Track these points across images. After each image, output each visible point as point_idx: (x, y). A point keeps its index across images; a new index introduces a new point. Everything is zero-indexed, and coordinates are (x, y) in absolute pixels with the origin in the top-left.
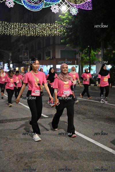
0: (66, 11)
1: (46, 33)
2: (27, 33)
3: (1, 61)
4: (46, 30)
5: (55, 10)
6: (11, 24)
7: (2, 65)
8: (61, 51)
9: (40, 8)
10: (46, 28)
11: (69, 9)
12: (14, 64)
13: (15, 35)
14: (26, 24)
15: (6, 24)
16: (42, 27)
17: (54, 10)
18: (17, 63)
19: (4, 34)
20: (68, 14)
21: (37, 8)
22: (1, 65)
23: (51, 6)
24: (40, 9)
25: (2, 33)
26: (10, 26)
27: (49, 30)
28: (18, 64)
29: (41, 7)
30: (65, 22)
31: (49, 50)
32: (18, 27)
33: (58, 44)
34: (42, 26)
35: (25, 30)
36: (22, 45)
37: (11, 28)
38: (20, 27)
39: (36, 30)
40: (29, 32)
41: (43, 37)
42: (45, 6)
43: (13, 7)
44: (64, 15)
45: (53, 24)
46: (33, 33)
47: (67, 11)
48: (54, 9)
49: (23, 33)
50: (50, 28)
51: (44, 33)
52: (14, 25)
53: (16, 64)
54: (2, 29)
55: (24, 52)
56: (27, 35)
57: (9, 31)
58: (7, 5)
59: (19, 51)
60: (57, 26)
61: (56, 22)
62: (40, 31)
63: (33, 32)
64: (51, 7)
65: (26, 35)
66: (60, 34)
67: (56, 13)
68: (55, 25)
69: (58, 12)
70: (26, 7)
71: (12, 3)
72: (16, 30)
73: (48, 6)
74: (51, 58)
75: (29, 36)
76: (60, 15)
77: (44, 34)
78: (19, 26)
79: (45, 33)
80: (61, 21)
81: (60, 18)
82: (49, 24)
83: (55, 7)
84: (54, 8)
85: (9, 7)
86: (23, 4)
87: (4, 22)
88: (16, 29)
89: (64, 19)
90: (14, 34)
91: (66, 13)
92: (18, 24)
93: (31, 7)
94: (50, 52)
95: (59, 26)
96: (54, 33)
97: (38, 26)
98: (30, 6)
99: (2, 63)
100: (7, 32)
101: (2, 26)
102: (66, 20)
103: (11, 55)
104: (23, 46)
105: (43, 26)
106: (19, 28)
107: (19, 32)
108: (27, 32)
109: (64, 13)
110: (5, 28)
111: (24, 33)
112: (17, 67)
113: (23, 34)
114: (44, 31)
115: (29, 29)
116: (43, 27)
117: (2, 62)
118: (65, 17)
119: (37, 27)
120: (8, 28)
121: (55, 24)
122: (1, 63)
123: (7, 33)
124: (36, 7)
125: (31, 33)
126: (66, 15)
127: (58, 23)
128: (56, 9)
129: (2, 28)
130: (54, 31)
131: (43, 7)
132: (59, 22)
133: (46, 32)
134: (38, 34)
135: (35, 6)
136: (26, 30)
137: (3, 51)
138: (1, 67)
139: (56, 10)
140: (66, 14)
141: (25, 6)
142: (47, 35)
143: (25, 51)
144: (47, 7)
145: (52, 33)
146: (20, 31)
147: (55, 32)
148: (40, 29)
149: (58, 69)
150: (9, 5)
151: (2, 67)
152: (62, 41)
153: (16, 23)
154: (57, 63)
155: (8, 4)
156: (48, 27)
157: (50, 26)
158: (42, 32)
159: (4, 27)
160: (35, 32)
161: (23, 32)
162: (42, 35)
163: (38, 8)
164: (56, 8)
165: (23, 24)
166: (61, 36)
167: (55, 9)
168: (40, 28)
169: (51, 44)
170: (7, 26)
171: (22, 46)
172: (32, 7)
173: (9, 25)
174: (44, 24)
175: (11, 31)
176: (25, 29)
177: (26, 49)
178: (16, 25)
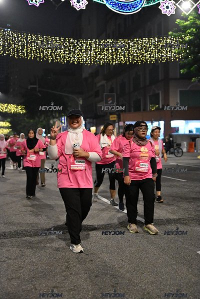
0: (190, 10)
1: (150, 57)
2: (113, 58)
3: (63, 114)
4: (150, 51)
5: (168, 10)
6: (81, 43)
7: (64, 123)
8: (181, 92)
9: (138, 8)
10: (150, 47)
11: (196, 5)
12: (88, 120)
13: (88, 63)
14: (110, 41)
15: (72, 43)
16: (141, 46)
17: (166, 9)
18: (93, 119)
19: (68, 62)
20: (195, 17)
21: (131, 9)
22: (62, 123)
23: (159, 2)
24: (137, 10)
25: (64, 61)
26: (80, 47)
27: (155, 51)
28: (95, 120)
29: (140, 6)
30: (189, 33)
31: (157, 92)
32: (96, 47)
33: (175, 79)
34: (142, 44)
35: (109, 53)
36: (104, 82)
37: (81, 50)
38: (98, 48)
39: (129, 53)
40: (116, 57)
41: (144, 64)
42: (148, 3)
43: (85, 8)
44: (186, 19)
45: (163, 39)
46: (124, 58)
47: (192, 9)
48: (165, 7)
49: (104, 59)
50: (158, 47)
51: (145, 56)
52: (87, 45)
53: (91, 120)
54: (64, 53)
55: (108, 97)
56: (113, 61)
57: (78, 55)
58: (73, 6)
59: (97, 94)
60: (172, 42)
61: (170, 33)
62: (137, 53)
63: (125, 56)
64: (159, 4)
65: (110, 62)
66: (179, 57)
67: (169, 15)
68: (169, 41)
69: (174, 13)
70: (109, 7)
71: (83, 2)
72: (91, 53)
73: (154, 4)
74: (161, 107)
75: (115, 63)
76: (178, 20)
77: (145, 59)
78: (96, 45)
79: (148, 56)
80: (180, 32)
81: (177, 25)
82: (156, 39)
83: (167, 5)
84: (165, 5)
85: (78, 10)
86: (105, 3)
87: (68, 39)
88: (91, 50)
89: (186, 27)
90: (87, 61)
91: (190, 15)
92: (96, 41)
93: (119, 6)
94: (158, 95)
95: (176, 41)
96: (167, 55)
97: (134, 44)
98: (118, 4)
99: (64, 120)
100: (74, 57)
101: (64, 46)
102: (190, 29)
103: (81, 102)
104: (106, 85)
105: (145, 43)
106: (96, 49)
107: (96, 58)
108: (113, 55)
109: (187, 14)
110: (69, 50)
111: (106, 59)
112: (93, 126)
113: (104, 61)
114: (146, 52)
115: (116, 50)
116: (144, 46)
117: (64, 116)
118: (188, 23)
119: (132, 46)
120: (76, 50)
121: (167, 38)
122: (63, 118)
123: (75, 59)
124: (130, 7)
125: (120, 58)
126: (191, 19)
127: (175, 37)
128: (170, 7)
129: (64, 51)
130: (167, 52)
131: (143, 6)
132: (176, 34)
133: (150, 54)
134: (134, 60)
135: (128, 5)
136: (110, 51)
137: (66, 94)
138: (63, 127)
139: (170, 9)
140: (191, 17)
141: (108, 5)
142: (152, 60)
143: (108, 94)
144: (151, 4)
145: (162, 56)
146: (99, 54)
147: (169, 55)
148: (139, 50)
149: (175, 128)
150: (78, 6)
151: (65, 127)
152: (182, 71)
153: (91, 40)
154: (172, 116)
155: (75, 4)
156: (154, 45)
157: (158, 42)
158: (143, 55)
159: (68, 48)
160: (129, 56)
161: (104, 56)
162: (142, 61)
163: (134, 8)
164: (169, 5)
165: (104, 42)
166: (181, 62)
167: (167, 7)
168: (137, 48)
169: (160, 79)
170: (74, 46)
171: (103, 86)
172: (121, 6)
173: (78, 45)
174: (145, 40)
175: (81, 56)
176: (107, 50)
177: (112, 90)
178: (90, 44)
